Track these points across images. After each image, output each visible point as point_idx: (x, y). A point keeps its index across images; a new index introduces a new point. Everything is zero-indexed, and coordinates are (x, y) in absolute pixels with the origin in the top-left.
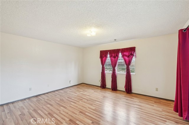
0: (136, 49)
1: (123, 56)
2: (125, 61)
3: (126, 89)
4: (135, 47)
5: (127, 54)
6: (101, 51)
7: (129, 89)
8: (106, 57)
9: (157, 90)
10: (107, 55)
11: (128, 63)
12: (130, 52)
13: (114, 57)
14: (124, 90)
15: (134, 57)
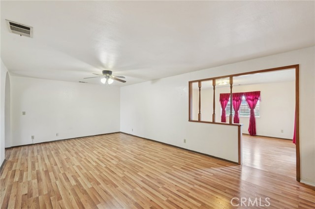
0: (261, 94)
1: (247, 100)
2: (249, 104)
3: (250, 132)
4: (260, 92)
5: (251, 97)
6: (220, 94)
7: (252, 131)
8: (227, 100)
9: (282, 131)
10: (228, 98)
11: (252, 107)
12: (254, 96)
13: (237, 101)
14: (248, 133)
15: (259, 101)
